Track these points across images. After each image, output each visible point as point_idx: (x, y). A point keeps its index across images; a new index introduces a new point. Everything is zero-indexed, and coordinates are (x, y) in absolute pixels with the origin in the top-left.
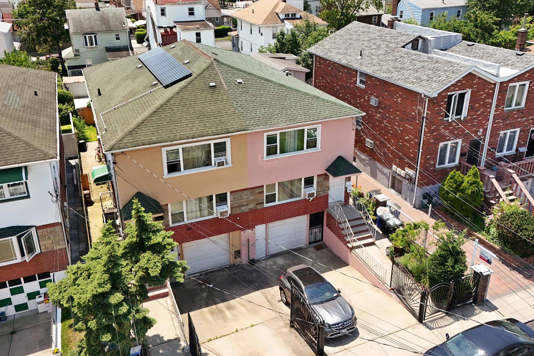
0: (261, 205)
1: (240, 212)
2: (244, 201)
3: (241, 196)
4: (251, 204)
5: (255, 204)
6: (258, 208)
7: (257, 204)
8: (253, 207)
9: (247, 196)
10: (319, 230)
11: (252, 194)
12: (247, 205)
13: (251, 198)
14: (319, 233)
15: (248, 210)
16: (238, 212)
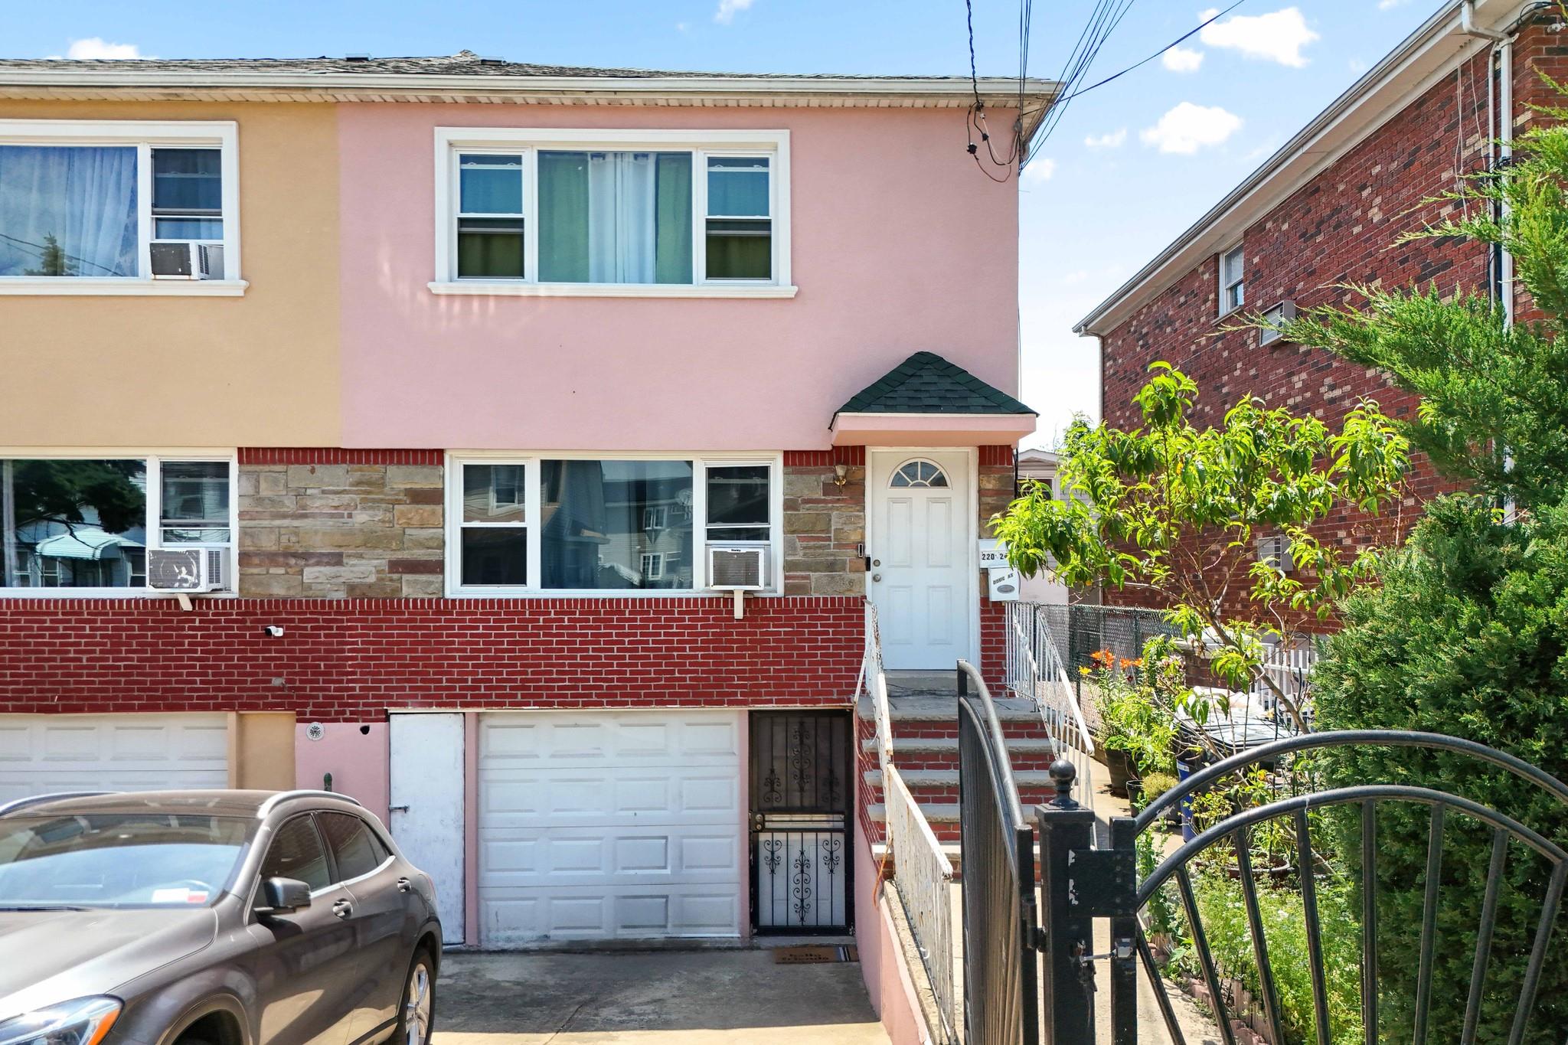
0: (424, 578)
1: (296, 594)
2: (318, 533)
3: (300, 494)
4: (361, 556)
5: (383, 564)
6: (406, 591)
7: (397, 566)
8: (372, 579)
9: (335, 500)
10: (823, 853)
11: (370, 493)
12: (337, 559)
13: (361, 517)
14: (824, 870)
15: (341, 595)
16: (278, 591)
